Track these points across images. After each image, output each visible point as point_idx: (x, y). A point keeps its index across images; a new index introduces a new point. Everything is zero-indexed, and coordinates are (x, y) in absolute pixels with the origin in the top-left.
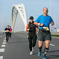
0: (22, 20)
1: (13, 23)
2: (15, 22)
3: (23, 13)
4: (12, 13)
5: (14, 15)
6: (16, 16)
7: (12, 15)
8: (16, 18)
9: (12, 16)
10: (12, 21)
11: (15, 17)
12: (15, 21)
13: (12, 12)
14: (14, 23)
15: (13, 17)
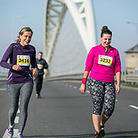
0: (80, 37)
1: (51, 44)
2: (56, 41)
3: (83, 12)
4: (48, 12)
5: (52, 19)
6: (61, 24)
7: (47, 18)
8: (59, 30)
9: (47, 24)
10: (47, 37)
11: (58, 25)
12: (56, 37)
13: (48, 7)
14: (54, 45)
15: (50, 25)
